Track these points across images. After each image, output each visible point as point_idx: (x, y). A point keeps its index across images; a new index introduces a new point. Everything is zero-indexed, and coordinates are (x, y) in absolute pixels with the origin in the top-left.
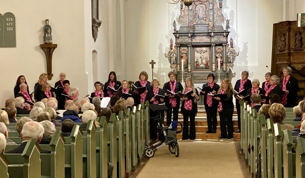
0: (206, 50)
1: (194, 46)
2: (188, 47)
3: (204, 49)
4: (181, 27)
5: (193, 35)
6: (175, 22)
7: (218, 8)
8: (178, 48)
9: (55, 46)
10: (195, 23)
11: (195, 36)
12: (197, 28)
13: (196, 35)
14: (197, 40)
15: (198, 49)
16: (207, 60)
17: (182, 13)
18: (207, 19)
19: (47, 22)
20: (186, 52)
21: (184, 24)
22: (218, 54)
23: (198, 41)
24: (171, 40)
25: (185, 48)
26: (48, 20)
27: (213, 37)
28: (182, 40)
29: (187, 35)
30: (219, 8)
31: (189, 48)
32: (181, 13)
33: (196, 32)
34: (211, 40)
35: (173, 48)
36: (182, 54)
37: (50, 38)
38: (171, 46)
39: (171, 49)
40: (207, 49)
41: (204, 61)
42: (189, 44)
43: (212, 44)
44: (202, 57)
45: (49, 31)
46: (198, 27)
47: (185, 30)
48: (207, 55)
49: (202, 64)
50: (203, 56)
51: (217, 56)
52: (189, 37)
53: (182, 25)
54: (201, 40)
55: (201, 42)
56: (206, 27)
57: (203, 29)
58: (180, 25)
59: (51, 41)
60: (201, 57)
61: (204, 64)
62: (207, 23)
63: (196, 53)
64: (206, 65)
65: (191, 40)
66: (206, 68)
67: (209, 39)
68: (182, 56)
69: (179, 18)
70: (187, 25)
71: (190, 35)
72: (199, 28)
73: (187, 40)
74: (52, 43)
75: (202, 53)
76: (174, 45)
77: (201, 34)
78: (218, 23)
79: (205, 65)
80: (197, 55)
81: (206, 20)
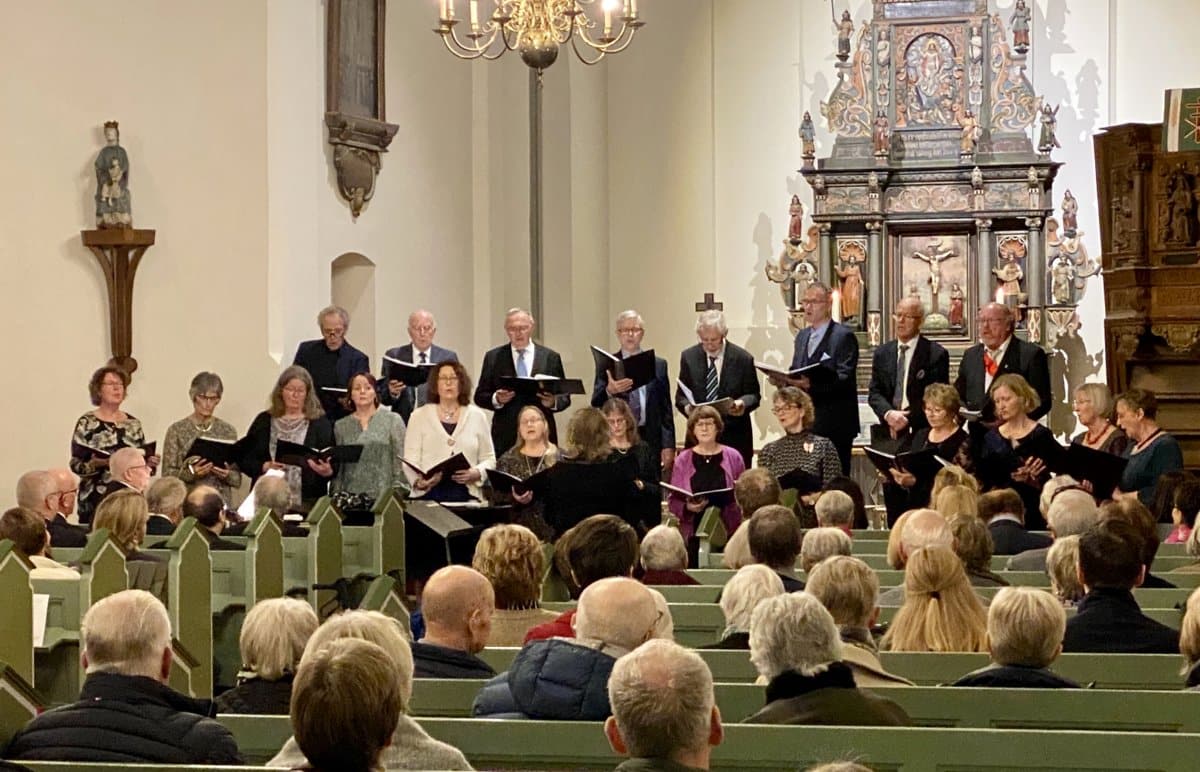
0: (956, 249)
1: (901, 231)
2: (867, 232)
3: (946, 242)
4: (841, 142)
5: (892, 180)
6: (808, 120)
7: (1008, 55)
8: (826, 240)
9: (146, 240)
10: (902, 125)
11: (901, 184)
12: (914, 145)
13: (904, 176)
14: (911, 202)
15: (918, 242)
16: (957, 294)
17: (846, 78)
18: (956, 106)
19: (112, 132)
20: (860, 258)
21: (853, 129)
22: (1006, 267)
23: (917, 208)
24: (796, 202)
25: (858, 239)
26: (115, 125)
27: (978, 187)
28: (841, 201)
29: (861, 177)
30: (1015, 54)
31: (874, 238)
32: (841, 76)
33: (906, 164)
34: (972, 204)
35: (805, 237)
36: (845, 264)
37: (123, 204)
38: (796, 228)
39: (796, 243)
40: (961, 241)
41: (945, 299)
42: (873, 222)
43: (978, 222)
44: (936, 280)
45: (116, 173)
46: (915, 140)
47: (857, 157)
48: (956, 270)
49: (935, 310)
50: (940, 275)
51: (1002, 274)
52: (873, 190)
53: (844, 134)
54: (930, 202)
55: (930, 210)
56: (954, 140)
57: (938, 153)
58: (834, 135)
59: (124, 218)
60: (930, 281)
61: (943, 313)
62: (955, 124)
63: (907, 261)
64: (956, 314)
65: (883, 203)
66: (954, 332)
67: (964, 199)
68: (843, 274)
69: (832, 101)
70: (868, 135)
71: (873, 178)
72: (923, 145)
73: (863, 201)
74: (129, 226)
75: (935, 264)
76: (807, 223)
77: (928, 176)
78: (1006, 122)
79: (948, 317)
80: (914, 271)
81: (951, 110)
